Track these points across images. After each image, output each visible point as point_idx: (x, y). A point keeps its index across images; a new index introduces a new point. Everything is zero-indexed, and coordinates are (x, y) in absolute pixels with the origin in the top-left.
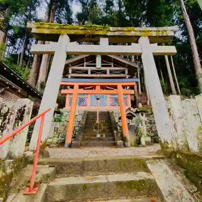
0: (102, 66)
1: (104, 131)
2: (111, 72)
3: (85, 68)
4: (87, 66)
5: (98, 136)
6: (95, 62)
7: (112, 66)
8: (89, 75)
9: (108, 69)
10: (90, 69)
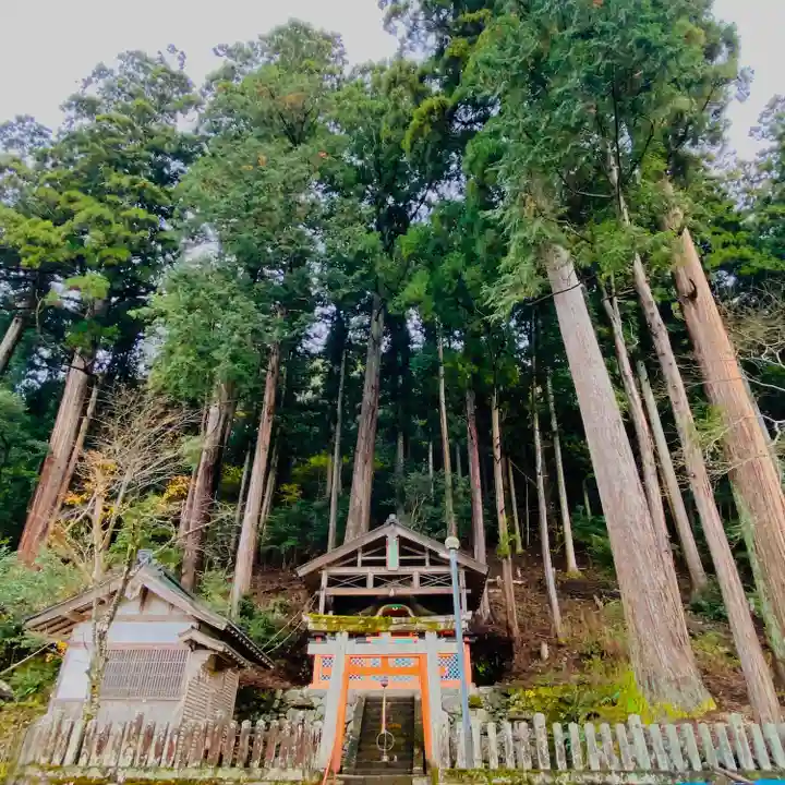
0: (403, 563)
1: (396, 749)
2: (423, 580)
3: (359, 570)
4: (365, 563)
5: (385, 759)
6: (383, 553)
7: (427, 563)
8: (370, 590)
9: (415, 571)
10: (371, 572)
